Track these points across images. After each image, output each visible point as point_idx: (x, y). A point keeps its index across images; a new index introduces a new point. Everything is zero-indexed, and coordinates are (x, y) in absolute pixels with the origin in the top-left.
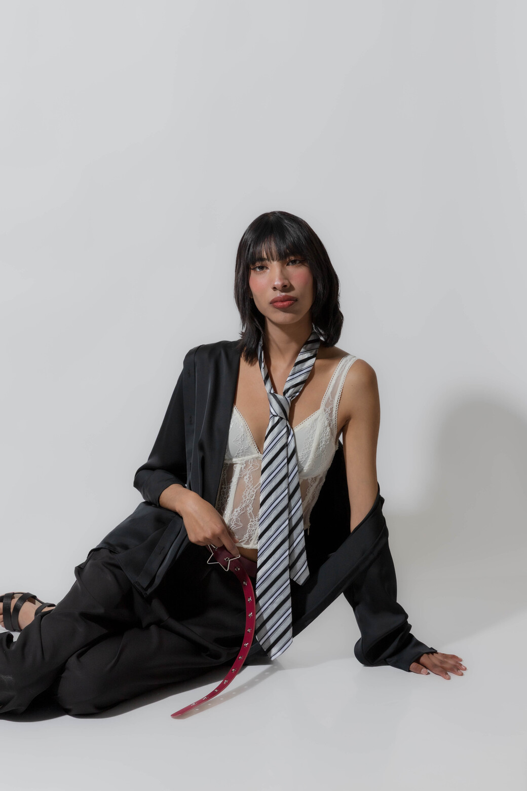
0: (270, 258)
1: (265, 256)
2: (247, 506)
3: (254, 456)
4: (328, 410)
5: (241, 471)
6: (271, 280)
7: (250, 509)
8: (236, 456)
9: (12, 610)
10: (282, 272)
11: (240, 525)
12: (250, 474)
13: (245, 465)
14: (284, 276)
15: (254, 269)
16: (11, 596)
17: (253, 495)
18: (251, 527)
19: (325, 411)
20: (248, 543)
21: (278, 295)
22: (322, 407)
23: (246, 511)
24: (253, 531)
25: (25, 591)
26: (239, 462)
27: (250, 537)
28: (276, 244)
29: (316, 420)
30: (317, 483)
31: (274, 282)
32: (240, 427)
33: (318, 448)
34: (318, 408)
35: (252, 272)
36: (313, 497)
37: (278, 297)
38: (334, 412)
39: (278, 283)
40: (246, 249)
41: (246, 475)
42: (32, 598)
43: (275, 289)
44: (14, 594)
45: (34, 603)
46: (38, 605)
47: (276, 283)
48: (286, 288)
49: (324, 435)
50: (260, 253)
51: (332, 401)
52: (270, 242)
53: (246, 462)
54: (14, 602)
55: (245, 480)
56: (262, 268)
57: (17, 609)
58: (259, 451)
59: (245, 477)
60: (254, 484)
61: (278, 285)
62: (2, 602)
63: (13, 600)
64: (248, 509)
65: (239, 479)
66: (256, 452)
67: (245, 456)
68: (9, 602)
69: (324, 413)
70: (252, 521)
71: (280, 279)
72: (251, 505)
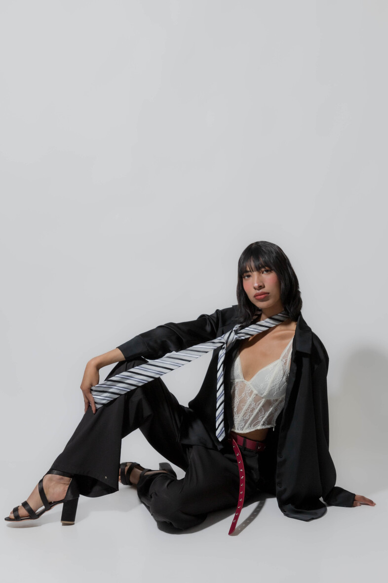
0: (252, 270)
1: (248, 269)
4: (284, 360)
6: (253, 284)
9: (126, 473)
10: (258, 278)
12: (238, 390)
14: (260, 280)
15: (244, 278)
17: (238, 402)
19: (282, 360)
22: (281, 358)
25: (133, 462)
28: (254, 262)
29: (276, 365)
30: (277, 403)
33: (273, 382)
34: (279, 358)
35: (243, 279)
37: (257, 293)
38: (288, 362)
39: (256, 285)
41: (236, 390)
42: (137, 466)
43: (255, 288)
44: (127, 463)
48: (261, 287)
49: (279, 375)
50: (246, 268)
51: (287, 355)
52: (251, 261)
53: (237, 383)
55: (235, 392)
56: (249, 276)
57: (129, 473)
58: (244, 378)
60: (239, 396)
63: (126, 467)
64: (234, 409)
69: (281, 362)
70: (236, 416)
71: (257, 283)
72: (236, 407)
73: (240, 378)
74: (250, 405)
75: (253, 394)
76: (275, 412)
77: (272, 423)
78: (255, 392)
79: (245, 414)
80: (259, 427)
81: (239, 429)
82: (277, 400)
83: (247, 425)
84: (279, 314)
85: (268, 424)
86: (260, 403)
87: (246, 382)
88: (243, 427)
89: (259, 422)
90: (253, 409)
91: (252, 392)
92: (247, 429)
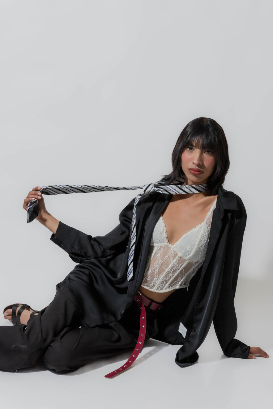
0: (197, 146)
2: (155, 269)
3: (165, 244)
4: (209, 222)
5: (157, 250)
6: (193, 159)
7: (157, 271)
8: (156, 242)
9: (17, 314)
11: (149, 279)
12: (161, 253)
13: (159, 248)
16: (16, 305)
17: (160, 264)
18: (155, 280)
19: (206, 223)
20: (152, 288)
21: (194, 167)
22: (205, 221)
23: (154, 272)
24: (156, 282)
26: (157, 246)
27: (153, 285)
29: (201, 227)
30: (197, 265)
31: (194, 161)
32: (161, 227)
33: (199, 244)
36: (194, 271)
37: (194, 168)
40: (186, 137)
41: (159, 253)
42: (28, 308)
45: (29, 310)
46: (31, 312)
47: (195, 162)
49: (204, 237)
50: (193, 141)
53: (161, 247)
54: (18, 309)
55: (158, 255)
57: (20, 313)
58: (168, 242)
59: (158, 254)
60: (162, 259)
61: (195, 163)
62: (12, 308)
63: (18, 308)
64: (156, 271)
65: (155, 254)
66: (167, 242)
67: (160, 243)
68: (15, 308)
69: (206, 224)
70: (156, 278)
72: (157, 269)
73: (164, 242)
74: (173, 266)
75: (177, 257)
76: (192, 273)
77: (187, 283)
78: (180, 255)
79: (167, 274)
80: (177, 287)
81: (159, 289)
82: (197, 262)
83: (167, 285)
84: (200, 186)
85: (185, 284)
86: (183, 265)
87: (170, 245)
88: (163, 287)
89: (179, 282)
90: (176, 270)
91: (176, 254)
92: (166, 289)
